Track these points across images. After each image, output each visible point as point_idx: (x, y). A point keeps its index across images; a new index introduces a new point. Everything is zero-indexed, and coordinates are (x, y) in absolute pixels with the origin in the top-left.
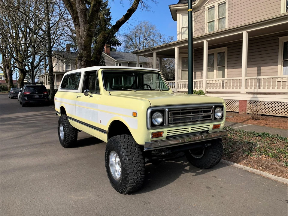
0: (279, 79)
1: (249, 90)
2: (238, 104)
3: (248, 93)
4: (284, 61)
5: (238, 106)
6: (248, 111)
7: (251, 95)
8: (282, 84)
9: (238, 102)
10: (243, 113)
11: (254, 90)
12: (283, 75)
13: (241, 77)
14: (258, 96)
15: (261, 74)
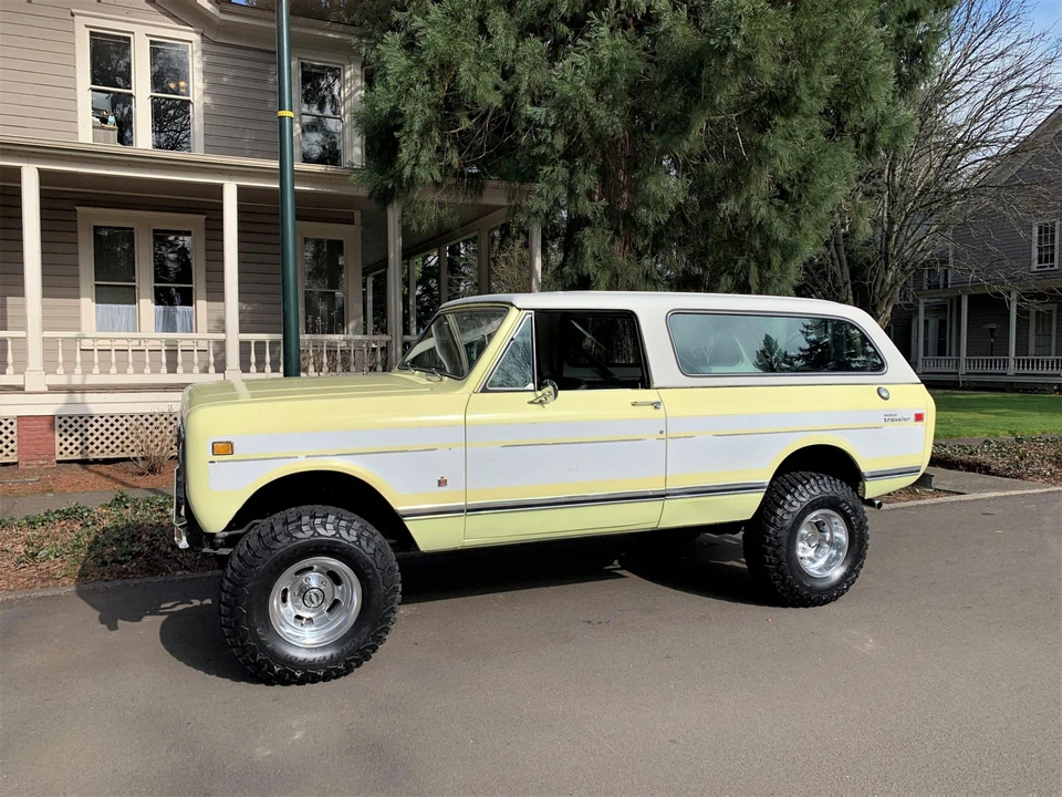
0: (87, 344)
1: (60, 379)
2: (12, 433)
3: (54, 389)
4: (96, 285)
5: (12, 442)
6: (61, 453)
7: (62, 397)
8: (96, 360)
9: (12, 423)
10: (41, 462)
11: (84, 379)
12: (98, 330)
13: (24, 328)
14: (89, 397)
15: (9, 324)
